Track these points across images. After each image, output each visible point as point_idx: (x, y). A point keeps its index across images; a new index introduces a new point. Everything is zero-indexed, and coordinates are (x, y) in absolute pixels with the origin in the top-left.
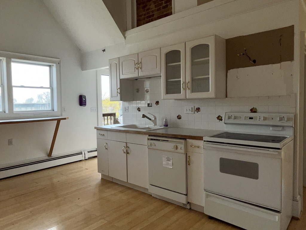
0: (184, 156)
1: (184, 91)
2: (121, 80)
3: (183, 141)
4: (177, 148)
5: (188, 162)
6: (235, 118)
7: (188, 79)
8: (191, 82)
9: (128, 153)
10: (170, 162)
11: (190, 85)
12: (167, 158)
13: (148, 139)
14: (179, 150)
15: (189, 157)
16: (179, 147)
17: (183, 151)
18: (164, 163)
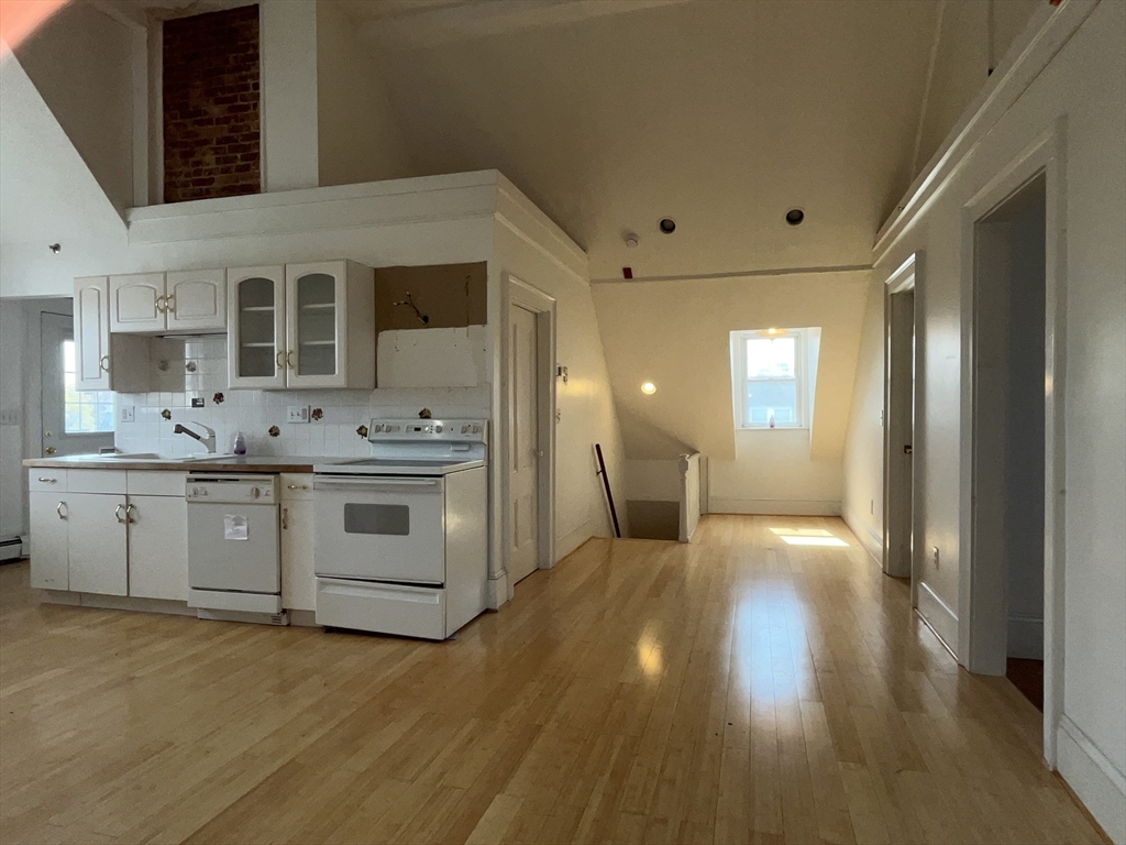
0: (274, 510)
1: (282, 371)
2: (113, 336)
3: (272, 477)
4: (257, 493)
5: (282, 523)
6: (389, 430)
7: (291, 345)
8: (296, 351)
9: (132, 521)
10: (244, 528)
11: (294, 359)
12: (234, 519)
13: (189, 480)
14: (261, 499)
15: (286, 510)
16: (263, 492)
17: (271, 499)
18: (228, 531)
